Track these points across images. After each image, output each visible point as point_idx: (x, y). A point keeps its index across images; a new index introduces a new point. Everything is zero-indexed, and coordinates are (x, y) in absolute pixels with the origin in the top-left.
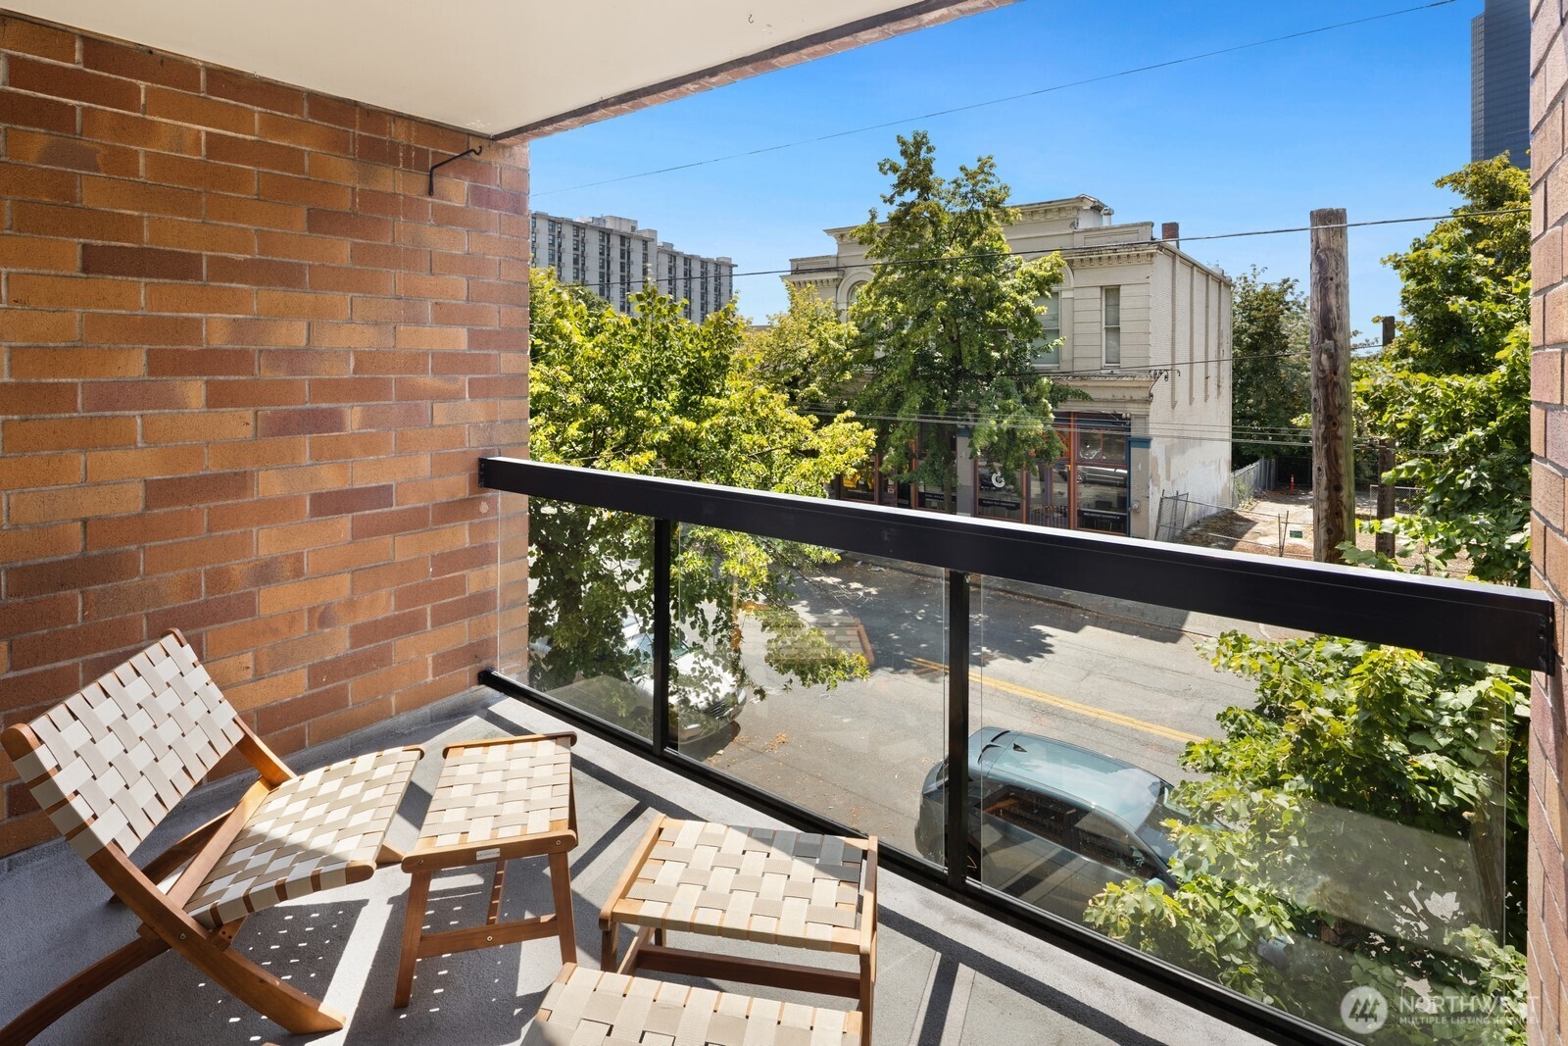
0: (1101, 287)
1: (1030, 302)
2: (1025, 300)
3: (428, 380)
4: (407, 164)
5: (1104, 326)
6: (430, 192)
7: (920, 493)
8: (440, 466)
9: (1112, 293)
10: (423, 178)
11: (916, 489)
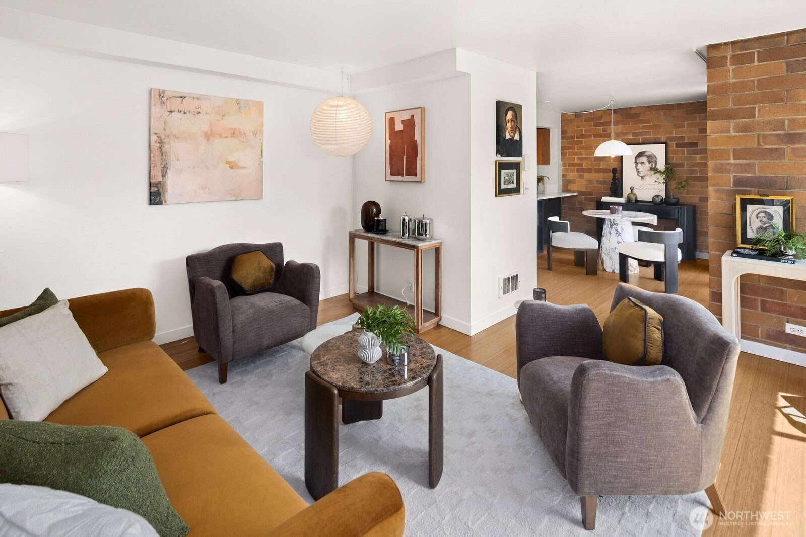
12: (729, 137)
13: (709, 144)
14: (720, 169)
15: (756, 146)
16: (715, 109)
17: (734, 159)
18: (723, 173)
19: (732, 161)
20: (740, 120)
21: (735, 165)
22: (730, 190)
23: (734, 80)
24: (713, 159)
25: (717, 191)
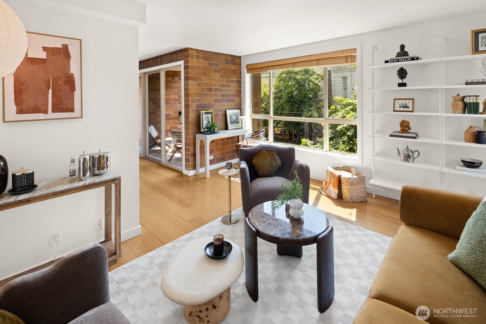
0: (342, 77)
1: (318, 82)
2: (317, 82)
3: (173, 102)
4: (171, 76)
5: (343, 88)
6: (173, 79)
7: (295, 134)
8: (175, 112)
9: (345, 78)
10: (172, 78)
11: (294, 133)
12: (195, 88)
13: (189, 90)
14: (193, 102)
15: (202, 92)
16: (191, 75)
17: (197, 97)
18: (193, 103)
19: (196, 98)
20: (198, 81)
21: (197, 99)
22: (195, 110)
23: (196, 65)
24: (190, 97)
25: (192, 110)
